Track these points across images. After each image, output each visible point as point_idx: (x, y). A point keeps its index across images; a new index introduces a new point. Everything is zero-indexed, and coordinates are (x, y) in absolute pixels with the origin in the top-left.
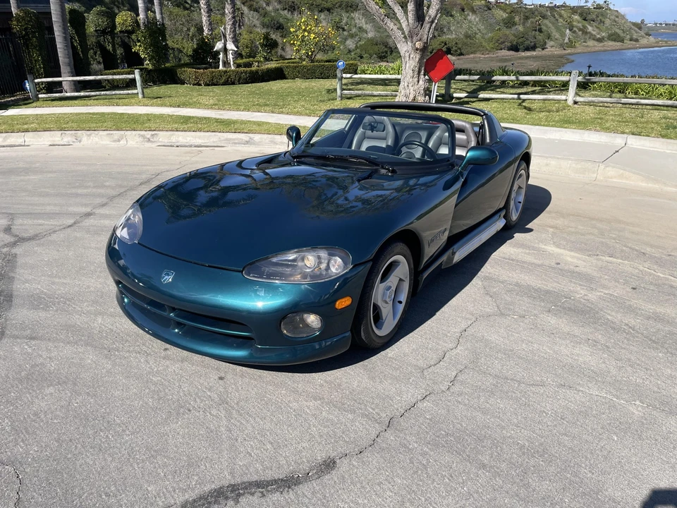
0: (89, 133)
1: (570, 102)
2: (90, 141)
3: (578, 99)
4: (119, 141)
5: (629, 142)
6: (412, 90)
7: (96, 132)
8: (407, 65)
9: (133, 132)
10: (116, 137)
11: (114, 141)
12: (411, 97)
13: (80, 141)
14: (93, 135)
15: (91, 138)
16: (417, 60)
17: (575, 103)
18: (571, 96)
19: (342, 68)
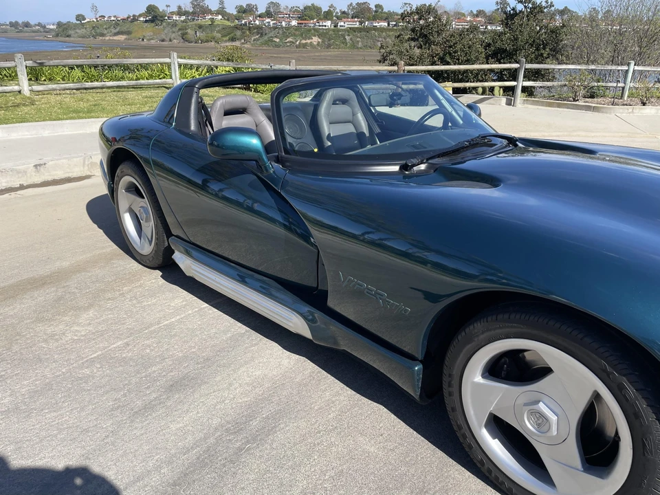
1: (27, 92)
3: (35, 88)
17: (32, 91)
18: (24, 84)
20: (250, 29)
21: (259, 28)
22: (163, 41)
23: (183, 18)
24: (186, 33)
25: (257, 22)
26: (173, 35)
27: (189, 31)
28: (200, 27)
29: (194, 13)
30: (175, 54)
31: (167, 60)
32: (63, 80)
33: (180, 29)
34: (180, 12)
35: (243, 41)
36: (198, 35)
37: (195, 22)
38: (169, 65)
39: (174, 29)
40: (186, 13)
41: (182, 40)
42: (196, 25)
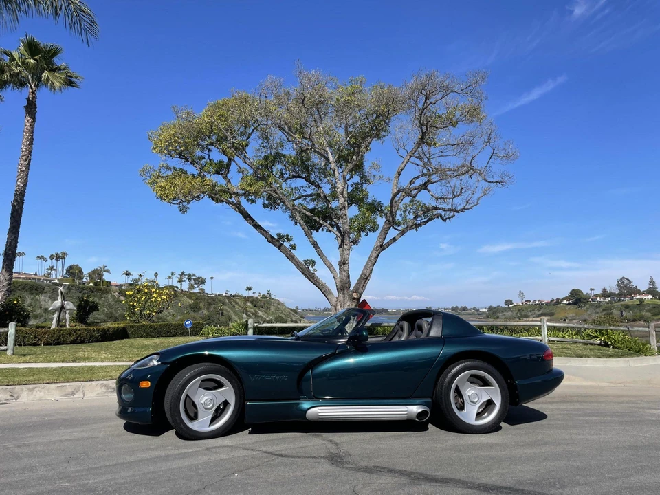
0: (31, 386)
2: (31, 397)
4: (73, 394)
7: (41, 386)
9: (90, 383)
10: (69, 390)
11: (66, 395)
13: (17, 398)
14: (37, 389)
15: (35, 393)
19: (189, 327)
23: (608, 299)
24: (611, 313)
27: (614, 311)
28: (627, 307)
29: (619, 294)
30: (545, 319)
31: (538, 323)
33: (604, 310)
34: (605, 294)
37: (621, 303)
38: (539, 327)
39: (598, 310)
40: (611, 295)
42: (622, 305)
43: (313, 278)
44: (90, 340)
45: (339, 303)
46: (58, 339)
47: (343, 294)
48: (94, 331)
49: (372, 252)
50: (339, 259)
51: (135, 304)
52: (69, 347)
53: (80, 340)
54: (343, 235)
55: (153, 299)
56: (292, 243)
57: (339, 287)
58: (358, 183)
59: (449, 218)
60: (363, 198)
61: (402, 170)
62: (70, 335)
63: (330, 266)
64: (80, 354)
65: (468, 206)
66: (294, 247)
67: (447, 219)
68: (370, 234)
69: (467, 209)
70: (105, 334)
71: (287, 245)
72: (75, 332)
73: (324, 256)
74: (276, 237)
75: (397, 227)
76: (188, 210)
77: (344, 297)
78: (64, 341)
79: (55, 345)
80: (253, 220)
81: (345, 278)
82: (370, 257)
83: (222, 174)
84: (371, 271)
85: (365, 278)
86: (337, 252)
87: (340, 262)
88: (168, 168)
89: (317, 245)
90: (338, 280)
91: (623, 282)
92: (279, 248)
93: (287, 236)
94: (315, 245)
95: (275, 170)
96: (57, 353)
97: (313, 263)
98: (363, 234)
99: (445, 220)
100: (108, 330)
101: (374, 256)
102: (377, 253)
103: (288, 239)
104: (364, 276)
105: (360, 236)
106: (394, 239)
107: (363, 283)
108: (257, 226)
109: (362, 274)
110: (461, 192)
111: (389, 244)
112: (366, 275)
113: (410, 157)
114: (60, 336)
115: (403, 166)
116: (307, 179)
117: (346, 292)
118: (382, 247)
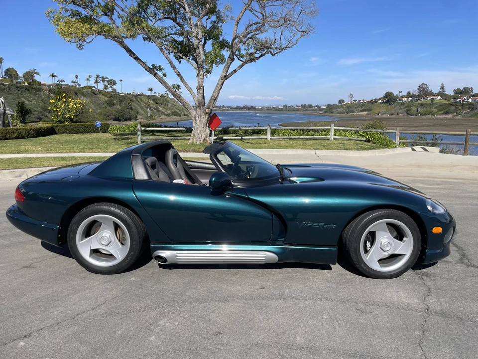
1: (269, 139)
3: (272, 137)
4: (21, 176)
5: (317, 153)
6: (203, 135)
8: (198, 122)
9: (32, 169)
10: (17, 174)
11: (16, 177)
12: (203, 138)
16: (206, 118)
17: (271, 139)
18: (269, 136)
19: (99, 126)
20: (463, 105)
21: (470, 104)
22: (392, 115)
23: (410, 99)
24: (411, 109)
25: (470, 100)
26: (400, 111)
27: (413, 108)
28: (422, 105)
29: (418, 96)
30: (333, 125)
31: (329, 127)
32: (288, 135)
33: (406, 107)
34: (409, 95)
35: (455, 114)
36: (419, 110)
37: (419, 102)
38: (329, 129)
39: (402, 107)
40: (413, 96)
41: (406, 114)
42: (419, 104)
43: (179, 98)
44: (28, 136)
45: (197, 116)
46: (6, 136)
47: (200, 109)
48: (30, 130)
49: (219, 81)
50: (197, 85)
51: (58, 109)
52: (14, 141)
53: (22, 136)
54: (200, 67)
55: (71, 107)
56: (163, 71)
57: (197, 104)
58: (215, 22)
59: (277, 53)
60: (218, 35)
61: (240, 19)
62: (14, 133)
63: (190, 90)
64: (22, 148)
65: (290, 46)
66: (165, 75)
67: (275, 54)
68: (220, 65)
69: (289, 47)
70: (39, 132)
71: (160, 73)
72: (17, 131)
73: (186, 82)
74: (152, 68)
75: (241, 59)
76: (83, 47)
77: (200, 112)
78: (10, 137)
79: (4, 140)
80: (134, 54)
81: (201, 99)
82: (218, 84)
83: (108, 16)
84: (218, 94)
85: (214, 99)
86: (196, 79)
87: (197, 87)
88: (67, 11)
89: (180, 74)
90: (196, 100)
91: (422, 87)
92: (155, 76)
93: (160, 67)
94: (179, 75)
95: (149, 11)
96: (6, 146)
97: (179, 86)
98: (214, 66)
99: (273, 55)
100: (40, 129)
101: (220, 83)
102: (222, 81)
103: (161, 69)
104: (213, 97)
105: (212, 67)
106: (235, 71)
107: (212, 103)
108: (137, 58)
109: (212, 96)
110: (275, 42)
111: (231, 74)
112: (214, 97)
113: (246, 9)
114: (7, 134)
115: (240, 16)
116: (174, 20)
117: (202, 108)
118: (226, 77)
